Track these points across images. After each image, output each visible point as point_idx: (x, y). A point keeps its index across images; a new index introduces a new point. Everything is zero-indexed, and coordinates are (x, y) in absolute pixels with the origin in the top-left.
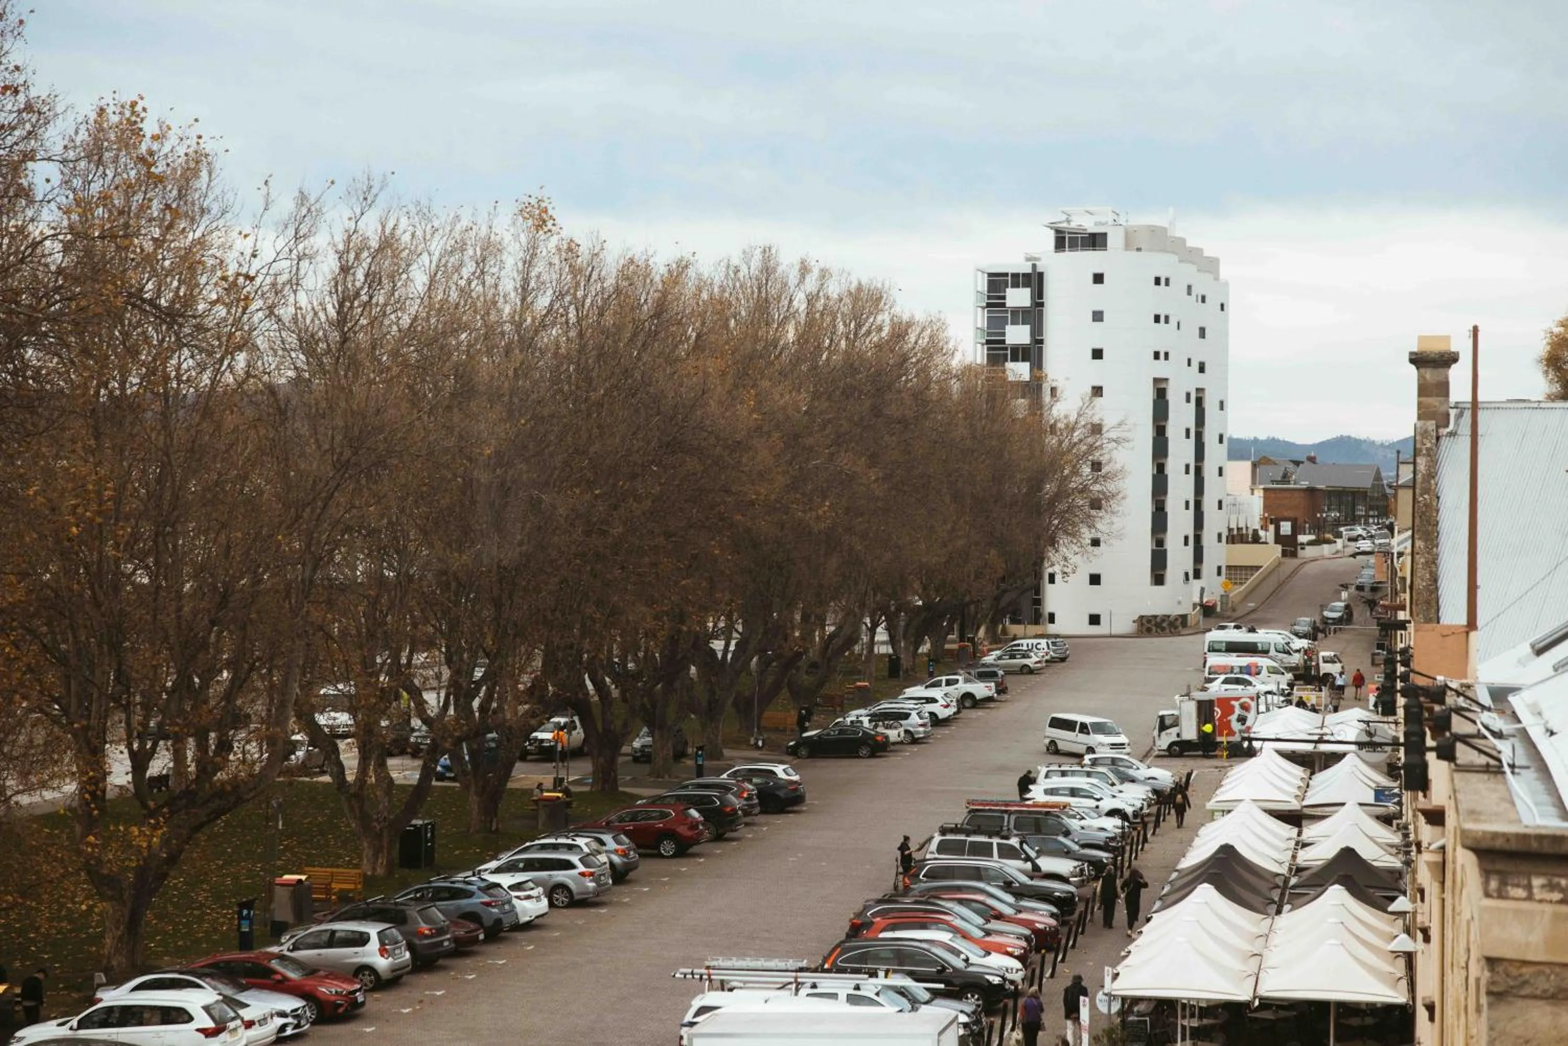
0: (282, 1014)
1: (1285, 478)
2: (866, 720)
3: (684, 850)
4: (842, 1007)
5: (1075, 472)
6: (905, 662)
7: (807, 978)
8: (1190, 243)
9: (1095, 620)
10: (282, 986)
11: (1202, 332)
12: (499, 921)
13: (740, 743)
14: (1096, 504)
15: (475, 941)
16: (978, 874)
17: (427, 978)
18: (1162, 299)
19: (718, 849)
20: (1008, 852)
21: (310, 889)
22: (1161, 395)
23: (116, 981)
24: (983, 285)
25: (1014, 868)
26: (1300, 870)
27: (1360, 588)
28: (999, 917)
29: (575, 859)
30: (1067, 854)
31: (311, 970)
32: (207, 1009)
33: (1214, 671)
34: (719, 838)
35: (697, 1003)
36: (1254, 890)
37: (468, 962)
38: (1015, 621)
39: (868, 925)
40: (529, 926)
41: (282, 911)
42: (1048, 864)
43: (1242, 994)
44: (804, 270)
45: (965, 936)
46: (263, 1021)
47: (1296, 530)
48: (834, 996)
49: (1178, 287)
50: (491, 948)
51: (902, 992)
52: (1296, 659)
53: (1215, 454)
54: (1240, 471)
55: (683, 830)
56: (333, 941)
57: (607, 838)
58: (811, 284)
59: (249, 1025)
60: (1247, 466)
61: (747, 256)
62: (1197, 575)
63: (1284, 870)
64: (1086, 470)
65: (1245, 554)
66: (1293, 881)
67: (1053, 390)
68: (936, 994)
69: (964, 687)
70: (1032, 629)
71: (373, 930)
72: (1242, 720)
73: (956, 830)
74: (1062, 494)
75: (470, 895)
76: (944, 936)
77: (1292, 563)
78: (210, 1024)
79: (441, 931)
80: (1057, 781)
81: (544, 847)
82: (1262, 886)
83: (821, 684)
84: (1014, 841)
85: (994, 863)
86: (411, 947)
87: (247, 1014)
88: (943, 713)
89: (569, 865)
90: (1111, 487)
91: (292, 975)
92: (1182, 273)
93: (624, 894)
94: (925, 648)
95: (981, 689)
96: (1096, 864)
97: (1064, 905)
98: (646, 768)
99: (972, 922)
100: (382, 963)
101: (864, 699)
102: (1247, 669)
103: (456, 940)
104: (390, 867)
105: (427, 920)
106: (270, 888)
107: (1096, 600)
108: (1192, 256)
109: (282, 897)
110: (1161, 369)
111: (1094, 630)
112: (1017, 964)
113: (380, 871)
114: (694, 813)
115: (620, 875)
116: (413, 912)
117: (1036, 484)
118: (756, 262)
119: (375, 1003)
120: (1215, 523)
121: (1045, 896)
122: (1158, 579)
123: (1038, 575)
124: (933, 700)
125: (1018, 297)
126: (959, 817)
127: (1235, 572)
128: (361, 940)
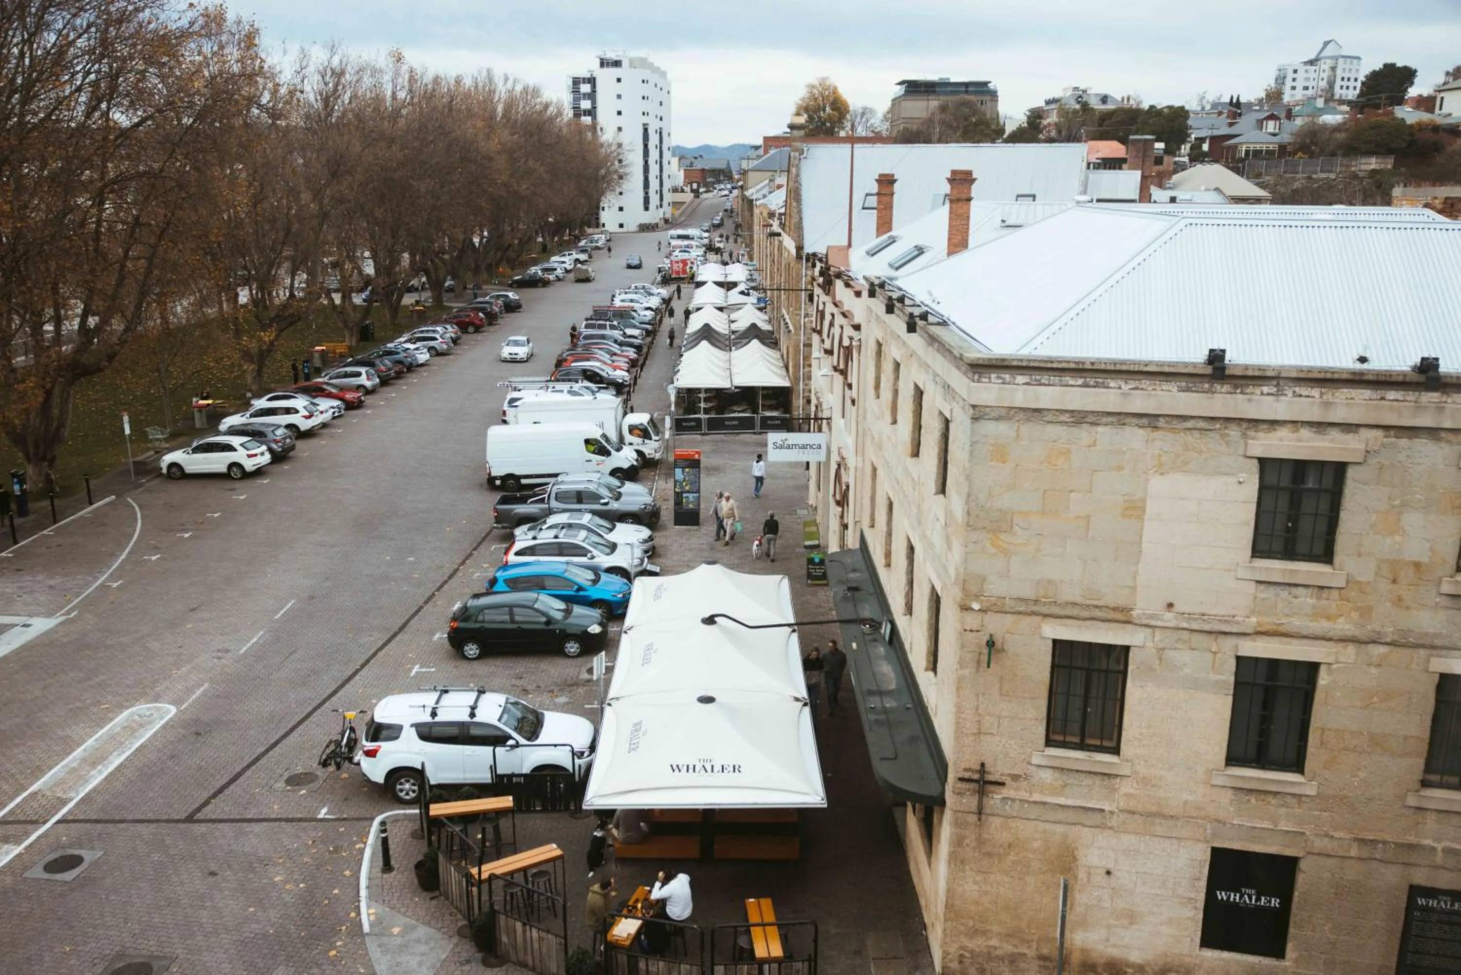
0: (333, 407)
1: (691, 164)
2: (540, 273)
3: (478, 329)
4: (566, 397)
5: (613, 164)
6: (549, 246)
7: (551, 385)
8: (656, 64)
9: (621, 226)
10: (330, 396)
11: (661, 104)
12: (411, 364)
13: (488, 282)
14: (621, 177)
15: (403, 372)
16: (603, 337)
17: (386, 389)
18: (647, 90)
19: (491, 328)
20: (613, 327)
21: (327, 353)
22: (646, 130)
23: (259, 396)
24: (570, 83)
25: (617, 334)
26: (733, 332)
27: (726, 210)
28: (615, 354)
29: (438, 336)
30: (635, 327)
31: (342, 389)
32: (305, 407)
33: (675, 247)
34: (490, 324)
35: (509, 397)
36: (718, 340)
37: (402, 381)
38: (589, 227)
39: (566, 360)
40: (422, 365)
41: (317, 363)
42: (629, 331)
43: (724, 384)
44: (506, 79)
45: (605, 363)
46: (327, 411)
47: (699, 186)
48: (562, 391)
49: (652, 84)
50: (409, 375)
51: (587, 388)
52: (706, 241)
53: (667, 155)
54: (675, 161)
55: (477, 322)
56: (347, 375)
57: (448, 326)
58: (509, 85)
59: (322, 412)
60: (677, 159)
61: (480, 72)
62: (661, 206)
63: (727, 332)
64: (616, 163)
65: (679, 197)
66: (733, 337)
67: (601, 129)
68: (600, 388)
69: (575, 256)
70: (597, 230)
71: (363, 370)
72: (691, 268)
73: (591, 319)
74: (608, 172)
75: (398, 353)
76: (598, 364)
77: (697, 200)
78: (307, 414)
79: (390, 369)
80: (624, 297)
81: (422, 332)
82: (722, 340)
83: (518, 257)
84: (615, 323)
85: (608, 332)
86: (379, 377)
87: (320, 408)
88: (569, 268)
89: (435, 339)
90: (627, 170)
91: (334, 391)
92: (653, 78)
93: (458, 350)
94: (556, 239)
95: (583, 257)
96: (647, 331)
97: (639, 348)
98: (452, 294)
99: (606, 357)
100: (368, 384)
101: (535, 262)
102: (687, 246)
103: (396, 372)
104: (358, 341)
105: (384, 365)
106: (312, 353)
107: (621, 217)
108: (656, 70)
109: (317, 355)
110: (645, 119)
111: (621, 230)
112: (626, 374)
113: (354, 343)
114: (481, 314)
115: (455, 341)
116: (378, 362)
117: (598, 169)
118: (485, 73)
119: (368, 400)
120: (667, 185)
121: (631, 345)
122: (646, 209)
123: (598, 208)
124: (564, 262)
125: (585, 88)
126: (590, 313)
127: (676, 204)
128: (359, 374)
